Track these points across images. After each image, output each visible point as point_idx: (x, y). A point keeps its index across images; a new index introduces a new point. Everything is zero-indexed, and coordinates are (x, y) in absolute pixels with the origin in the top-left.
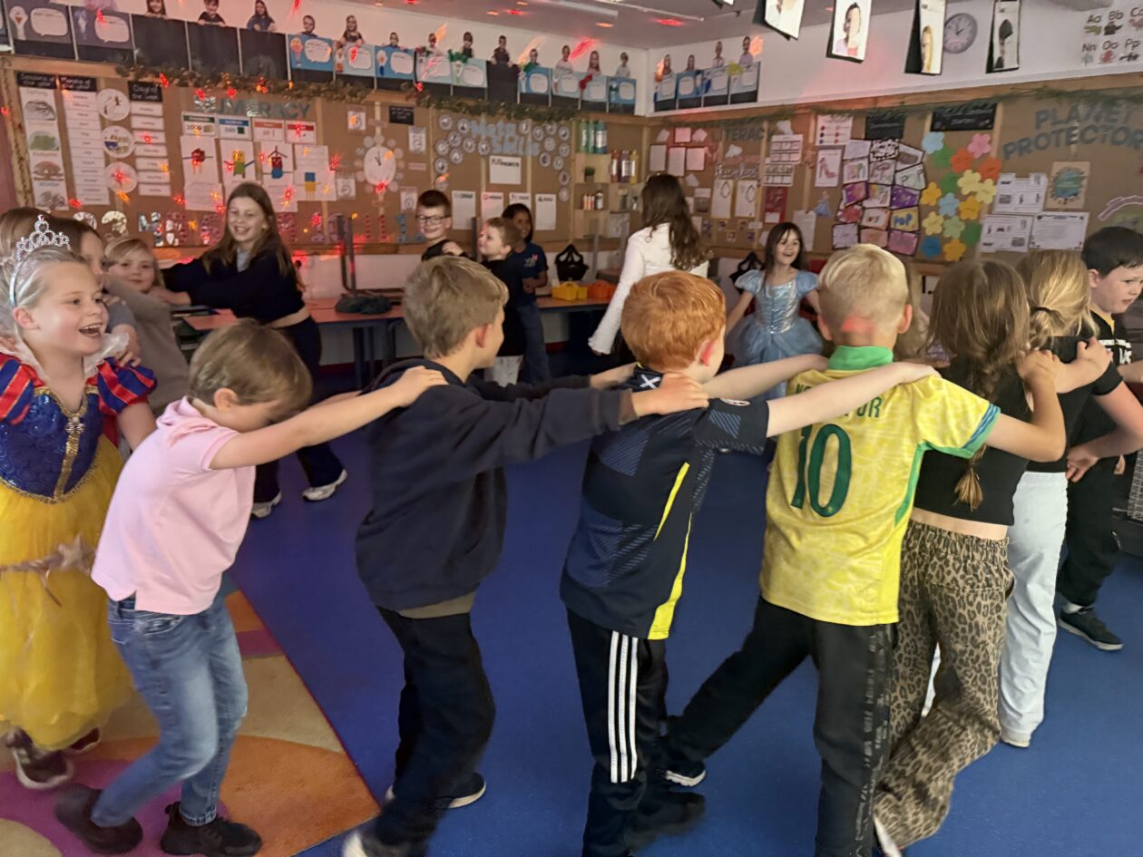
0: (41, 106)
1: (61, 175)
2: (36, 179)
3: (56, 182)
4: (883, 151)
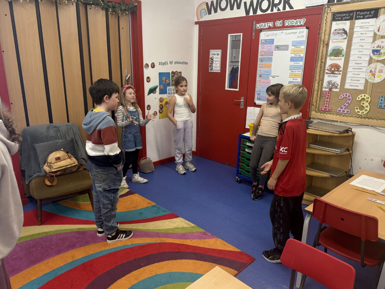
0: (341, 31)
1: (341, 71)
2: (327, 73)
3: (337, 75)
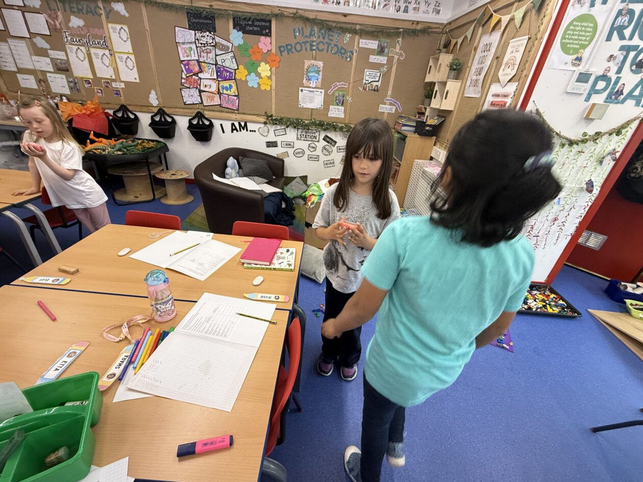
4: (205, 39)
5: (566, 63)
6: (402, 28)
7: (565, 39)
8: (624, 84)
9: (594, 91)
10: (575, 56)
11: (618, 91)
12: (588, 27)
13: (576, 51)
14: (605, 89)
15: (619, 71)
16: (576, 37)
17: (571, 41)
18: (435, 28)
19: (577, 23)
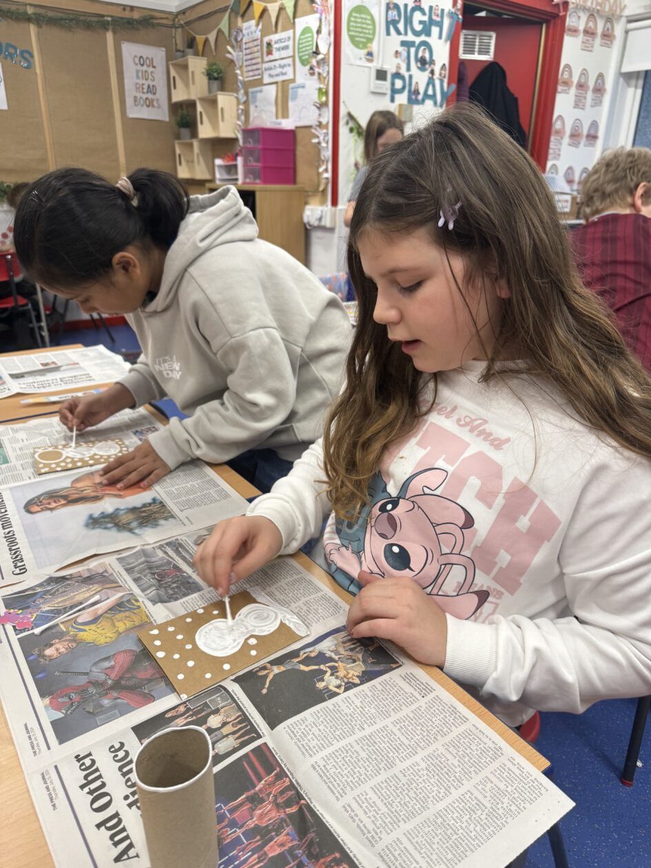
5: (361, 59)
6: (109, 16)
7: (351, 31)
8: (417, 83)
9: (394, 91)
10: (365, 51)
11: (415, 91)
12: (366, 19)
13: (365, 46)
14: (404, 87)
15: (408, 69)
16: (360, 30)
17: (357, 34)
18: (162, 18)
19: (356, 15)
